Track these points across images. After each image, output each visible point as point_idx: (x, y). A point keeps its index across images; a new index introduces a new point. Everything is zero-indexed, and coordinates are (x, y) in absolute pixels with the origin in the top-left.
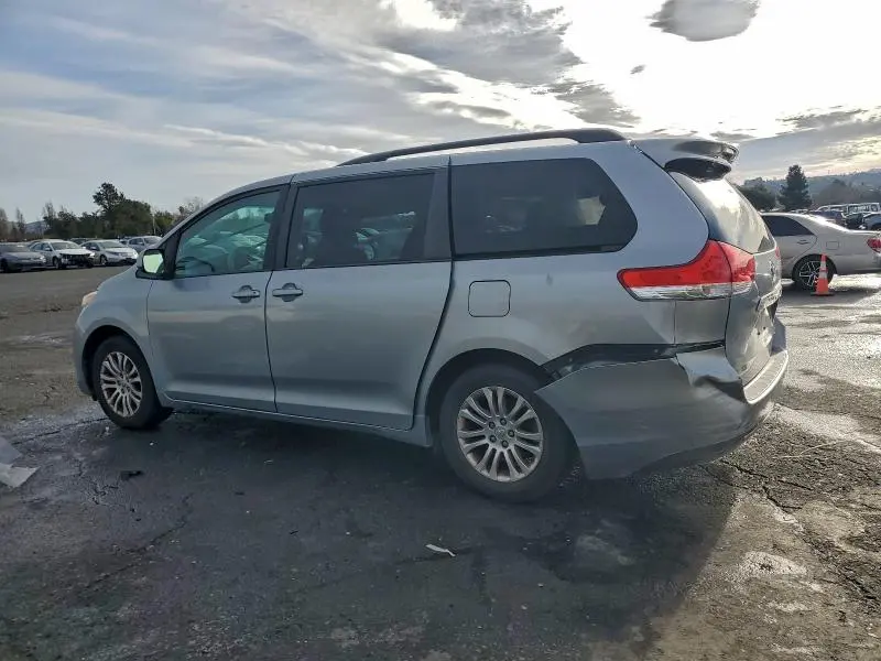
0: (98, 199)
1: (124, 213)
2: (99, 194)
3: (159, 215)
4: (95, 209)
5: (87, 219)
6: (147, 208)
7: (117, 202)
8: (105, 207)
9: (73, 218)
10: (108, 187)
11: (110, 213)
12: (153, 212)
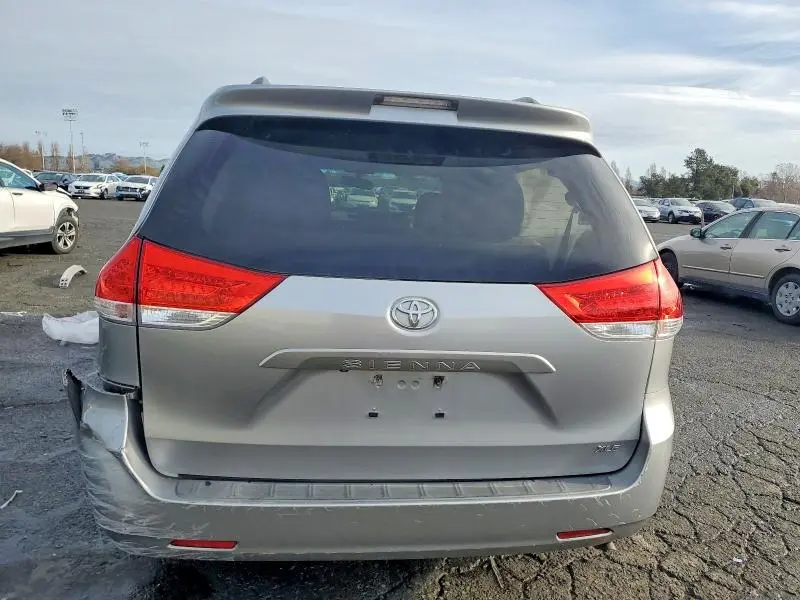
0: (689, 163)
1: (709, 176)
2: (691, 158)
3: (746, 180)
4: (682, 171)
5: (674, 180)
6: (735, 173)
7: (705, 166)
8: (693, 170)
9: (663, 179)
10: (700, 153)
11: (697, 176)
12: (740, 177)
